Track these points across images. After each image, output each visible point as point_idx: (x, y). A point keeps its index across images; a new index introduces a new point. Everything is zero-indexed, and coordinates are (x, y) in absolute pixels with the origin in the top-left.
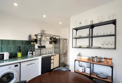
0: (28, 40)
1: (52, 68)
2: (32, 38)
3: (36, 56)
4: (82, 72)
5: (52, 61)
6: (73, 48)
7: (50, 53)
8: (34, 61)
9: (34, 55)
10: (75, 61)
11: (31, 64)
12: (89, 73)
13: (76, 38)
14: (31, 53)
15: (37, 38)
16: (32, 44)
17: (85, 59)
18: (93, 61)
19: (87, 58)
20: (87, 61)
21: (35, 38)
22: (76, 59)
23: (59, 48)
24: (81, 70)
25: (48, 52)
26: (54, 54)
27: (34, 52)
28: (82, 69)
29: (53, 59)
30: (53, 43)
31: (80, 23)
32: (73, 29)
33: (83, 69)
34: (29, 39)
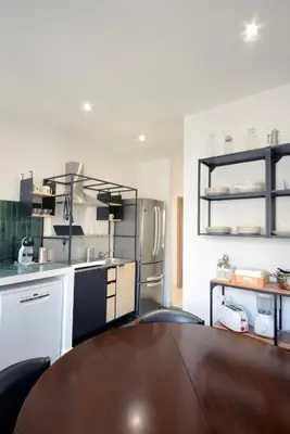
0: (18, 200)
1: (110, 318)
2: (36, 192)
3: (49, 265)
4: (243, 329)
5: (110, 289)
6: (199, 234)
7: (101, 258)
8: (45, 284)
9: (41, 260)
10: (213, 285)
11: (36, 297)
12: (272, 335)
13: (209, 199)
14: (29, 255)
15: (54, 193)
16: (34, 215)
17: (253, 278)
18: (283, 288)
19: (258, 274)
20: (260, 287)
21: (46, 191)
22: (213, 277)
23: (135, 237)
24: (235, 322)
25: (92, 251)
26: (113, 261)
27: (42, 250)
28: (239, 319)
29: (114, 281)
30: (111, 216)
31: (229, 140)
32: (200, 161)
33: (243, 320)
34: (21, 197)
